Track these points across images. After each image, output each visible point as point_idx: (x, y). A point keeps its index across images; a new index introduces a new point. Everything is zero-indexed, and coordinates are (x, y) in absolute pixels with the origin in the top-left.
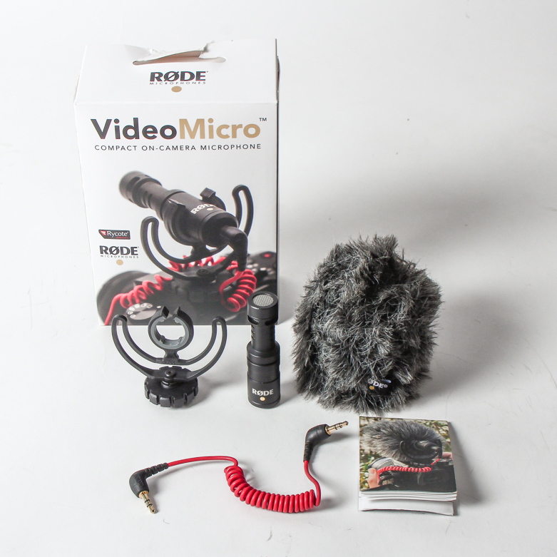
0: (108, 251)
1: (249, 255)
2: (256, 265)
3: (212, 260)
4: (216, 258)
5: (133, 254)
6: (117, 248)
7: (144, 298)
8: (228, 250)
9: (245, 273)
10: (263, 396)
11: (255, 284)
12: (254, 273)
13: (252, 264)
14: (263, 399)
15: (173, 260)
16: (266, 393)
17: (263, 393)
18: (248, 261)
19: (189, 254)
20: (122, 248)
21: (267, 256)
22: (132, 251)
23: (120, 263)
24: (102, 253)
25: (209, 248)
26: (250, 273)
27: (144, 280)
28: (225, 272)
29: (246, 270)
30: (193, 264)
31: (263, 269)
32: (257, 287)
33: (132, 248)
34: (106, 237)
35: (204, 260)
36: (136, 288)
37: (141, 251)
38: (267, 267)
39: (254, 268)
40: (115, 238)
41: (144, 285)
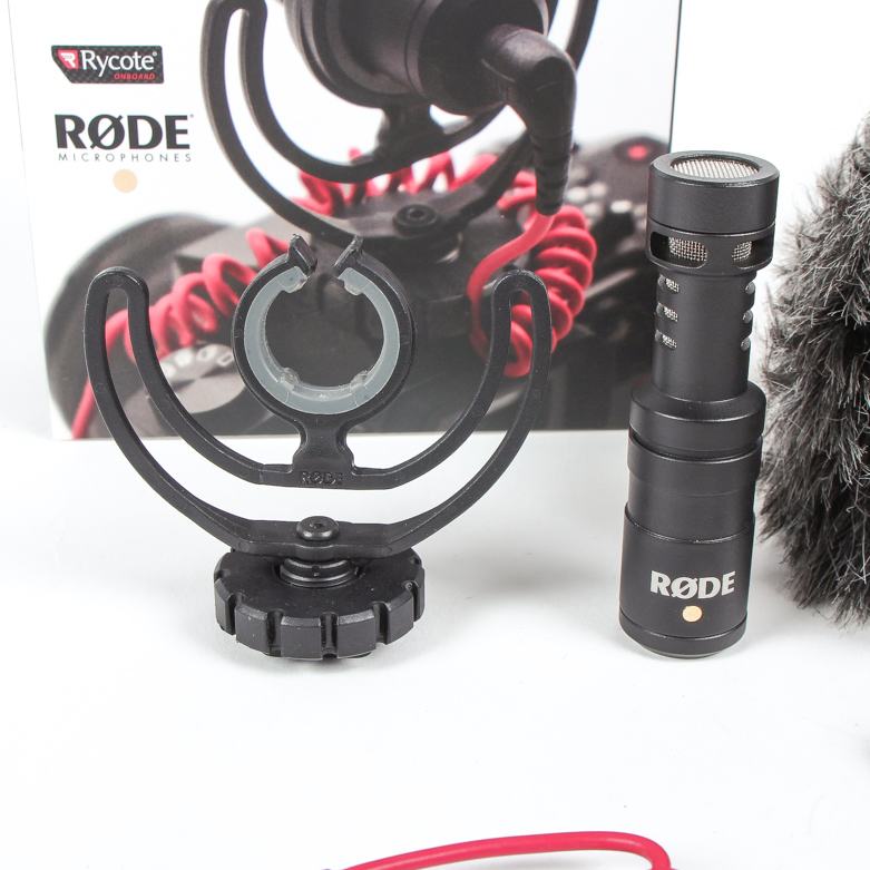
0: (84, 136)
1: (576, 148)
2: (598, 189)
3: (448, 169)
4: (465, 157)
5: (172, 144)
6: (116, 123)
7: (207, 324)
8: (508, 125)
9: (558, 222)
10: (695, 601)
11: (589, 264)
12: (588, 223)
13: (585, 183)
14: (692, 614)
15: (314, 170)
16: (710, 587)
17: (697, 587)
18: (575, 172)
19: (368, 144)
20: (133, 120)
21: (638, 153)
22: (169, 132)
23: (126, 182)
24: (62, 144)
25: (441, 117)
26: (575, 221)
27: (210, 253)
28: (492, 216)
29: (564, 210)
30: (381, 182)
31: (620, 207)
32: (600, 274)
33: (170, 120)
34: (77, 75)
35: (420, 169)
36: (182, 282)
37: (199, 129)
38: (636, 200)
39: (590, 200)
40: (110, 77)
41: (210, 273)
